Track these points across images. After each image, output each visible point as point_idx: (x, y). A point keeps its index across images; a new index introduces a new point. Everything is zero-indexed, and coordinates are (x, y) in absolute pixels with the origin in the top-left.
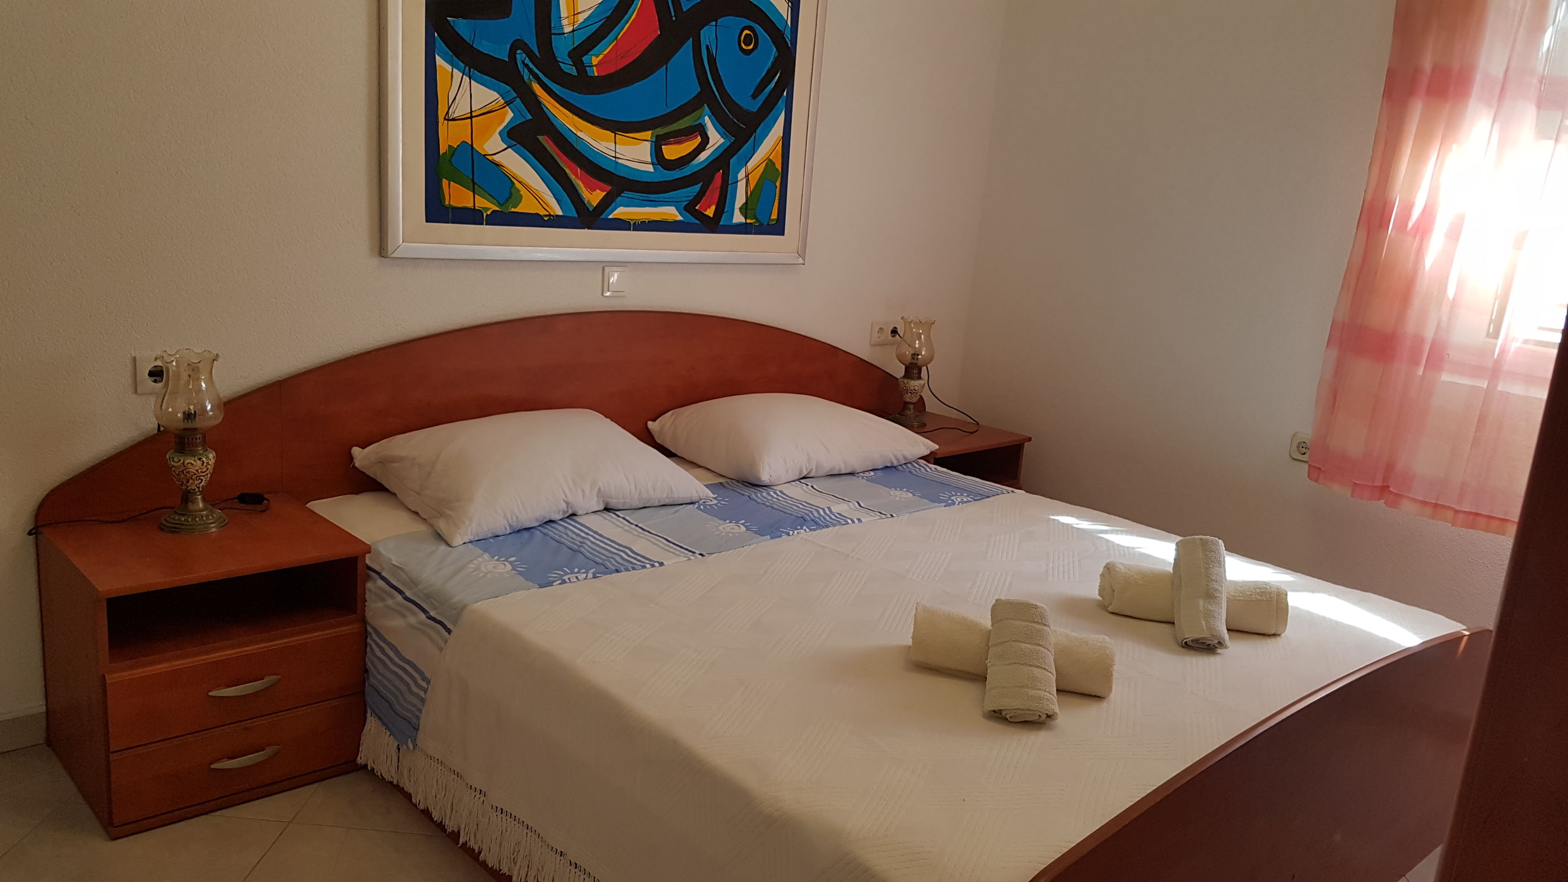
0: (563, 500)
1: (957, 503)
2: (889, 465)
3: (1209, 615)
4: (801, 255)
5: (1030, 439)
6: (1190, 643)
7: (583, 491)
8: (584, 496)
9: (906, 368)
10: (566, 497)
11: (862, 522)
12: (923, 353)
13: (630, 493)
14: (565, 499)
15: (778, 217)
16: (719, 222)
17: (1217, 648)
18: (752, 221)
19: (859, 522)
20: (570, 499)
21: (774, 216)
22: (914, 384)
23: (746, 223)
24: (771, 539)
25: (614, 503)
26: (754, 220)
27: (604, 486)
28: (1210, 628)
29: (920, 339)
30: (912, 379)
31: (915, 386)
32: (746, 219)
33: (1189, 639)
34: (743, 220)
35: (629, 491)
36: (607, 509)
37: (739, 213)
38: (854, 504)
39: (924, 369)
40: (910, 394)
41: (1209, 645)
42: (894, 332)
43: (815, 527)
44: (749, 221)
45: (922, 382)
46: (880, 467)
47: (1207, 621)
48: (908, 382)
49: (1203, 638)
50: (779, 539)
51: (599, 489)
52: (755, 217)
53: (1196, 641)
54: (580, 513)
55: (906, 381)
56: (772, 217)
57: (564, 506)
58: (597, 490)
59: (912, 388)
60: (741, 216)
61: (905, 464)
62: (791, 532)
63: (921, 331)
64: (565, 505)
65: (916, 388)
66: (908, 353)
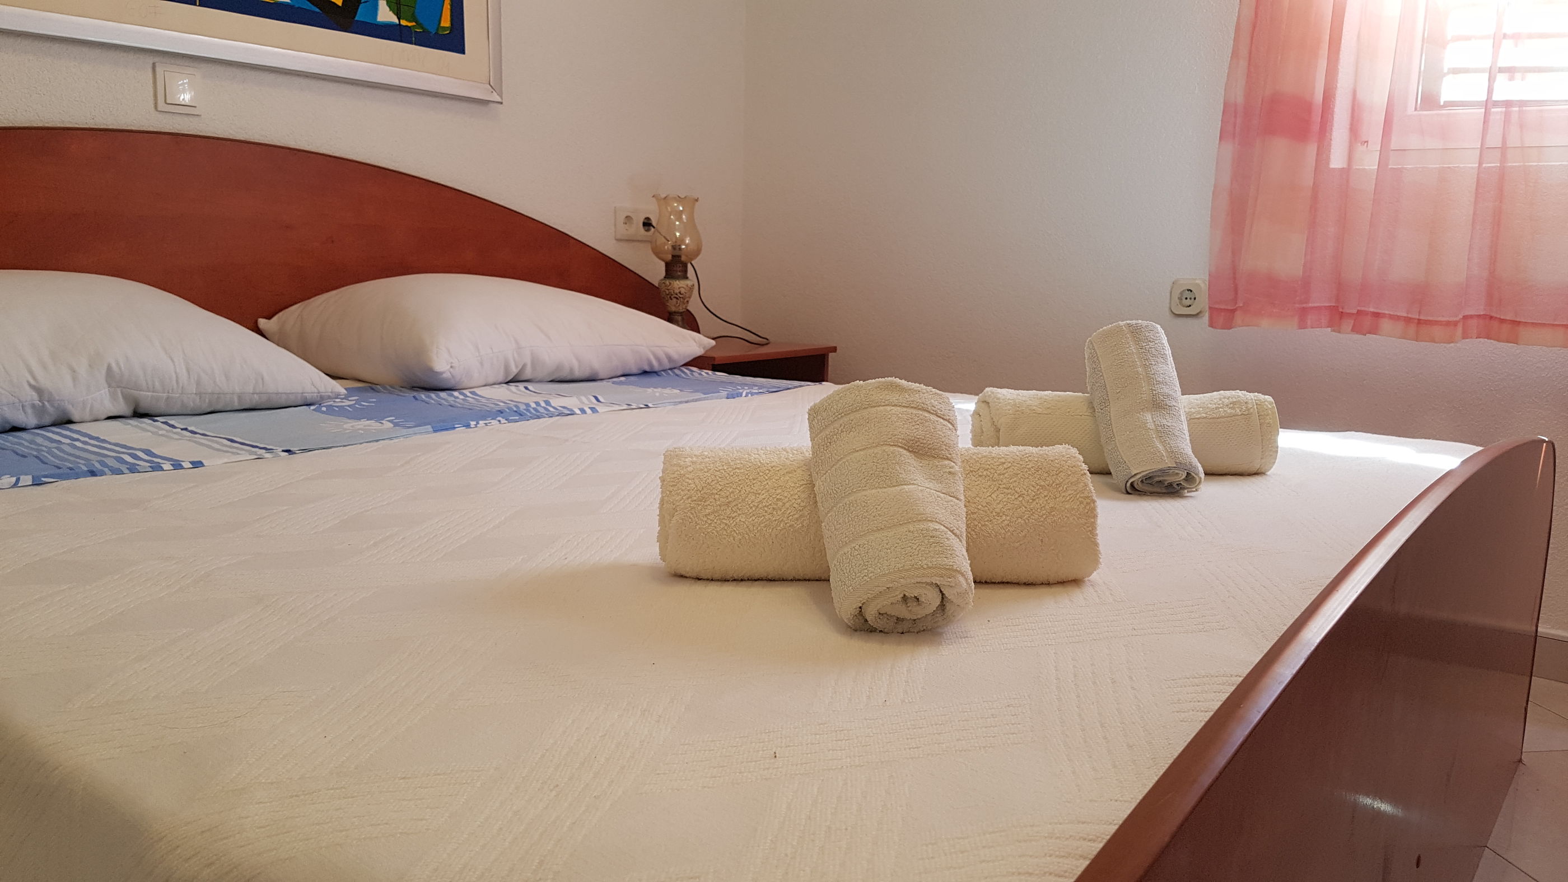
0: (30, 385)
1: (744, 394)
2: (647, 368)
3: (1164, 433)
4: (497, 87)
5: (834, 349)
6: (1138, 486)
7: (74, 371)
8: (75, 379)
9: (667, 265)
10: (34, 378)
11: (598, 412)
12: (687, 242)
13: (177, 381)
14: (33, 382)
15: (452, 24)
16: (355, 17)
17: (1184, 488)
18: (410, 24)
19: (593, 412)
20: (45, 381)
21: (446, 22)
22: (678, 285)
23: (400, 24)
24: (435, 431)
25: (147, 399)
26: (414, 24)
27: (118, 364)
28: (1172, 453)
29: (680, 219)
30: (678, 278)
31: (679, 288)
32: (399, 19)
33: (1138, 476)
34: (395, 20)
35: (174, 379)
36: (138, 414)
37: (388, 9)
38: (588, 399)
39: (689, 265)
40: (675, 300)
41: (1171, 485)
42: (647, 224)
43: (517, 418)
44: (404, 23)
45: (689, 283)
46: (635, 371)
47: (1163, 443)
48: (670, 283)
49: (1160, 470)
50: (452, 431)
51: (109, 369)
52: (413, 18)
53: (1148, 479)
54: (76, 417)
55: (667, 282)
56: (443, 24)
57: (33, 396)
58: (104, 371)
59: (677, 291)
60: (391, 13)
61: (670, 369)
62: (473, 423)
63: (681, 209)
64: (35, 396)
65: (683, 291)
66: (668, 247)
